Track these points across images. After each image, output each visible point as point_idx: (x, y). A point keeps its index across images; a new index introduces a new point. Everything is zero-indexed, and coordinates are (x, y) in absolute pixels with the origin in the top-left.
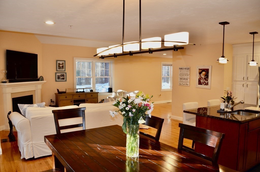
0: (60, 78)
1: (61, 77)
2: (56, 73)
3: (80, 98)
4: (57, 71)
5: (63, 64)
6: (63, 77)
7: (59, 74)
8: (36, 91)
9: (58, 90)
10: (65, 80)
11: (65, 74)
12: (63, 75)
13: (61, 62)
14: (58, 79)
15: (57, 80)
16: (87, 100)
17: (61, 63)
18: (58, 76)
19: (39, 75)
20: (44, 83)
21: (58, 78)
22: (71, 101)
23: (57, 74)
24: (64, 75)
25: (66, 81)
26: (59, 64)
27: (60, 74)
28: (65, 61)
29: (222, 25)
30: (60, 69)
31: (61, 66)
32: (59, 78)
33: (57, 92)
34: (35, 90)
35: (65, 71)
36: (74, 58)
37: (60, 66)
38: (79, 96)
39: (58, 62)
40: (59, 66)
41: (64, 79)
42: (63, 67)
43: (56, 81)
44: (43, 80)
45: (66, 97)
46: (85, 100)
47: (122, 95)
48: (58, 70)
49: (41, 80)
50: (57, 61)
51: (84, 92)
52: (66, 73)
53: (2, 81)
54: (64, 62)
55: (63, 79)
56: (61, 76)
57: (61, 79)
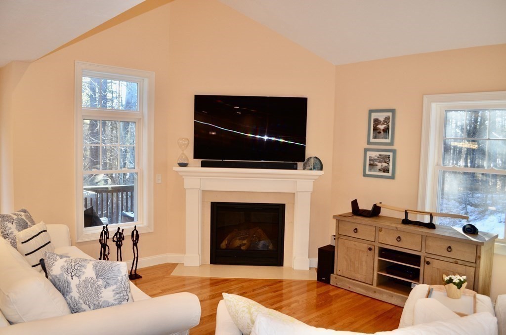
0: (376, 165)
1: (379, 164)
2: (366, 150)
4: (369, 143)
5: (387, 120)
6: (385, 165)
7: (374, 155)
10: (390, 174)
11: (391, 154)
12: (385, 159)
13: (381, 117)
14: (370, 170)
15: (368, 172)
16: (428, 263)
17: (382, 119)
18: (370, 160)
21: (370, 165)
22: (370, 249)
23: (369, 154)
24: (389, 157)
25: (393, 177)
26: (377, 121)
27: (377, 154)
28: (393, 111)
30: (379, 138)
31: (382, 127)
32: (372, 166)
34: (294, 193)
35: (392, 144)
36: (425, 97)
37: (379, 128)
38: (399, 239)
39: (374, 116)
40: (375, 129)
41: (386, 170)
42: (386, 130)
43: (365, 175)
44: (321, 170)
45: (355, 230)
46: (419, 257)
48: (372, 140)
49: (315, 169)
50: (371, 111)
51: (431, 226)
52: (394, 151)
54: (390, 114)
55: (384, 172)
56: (380, 162)
57: (380, 170)
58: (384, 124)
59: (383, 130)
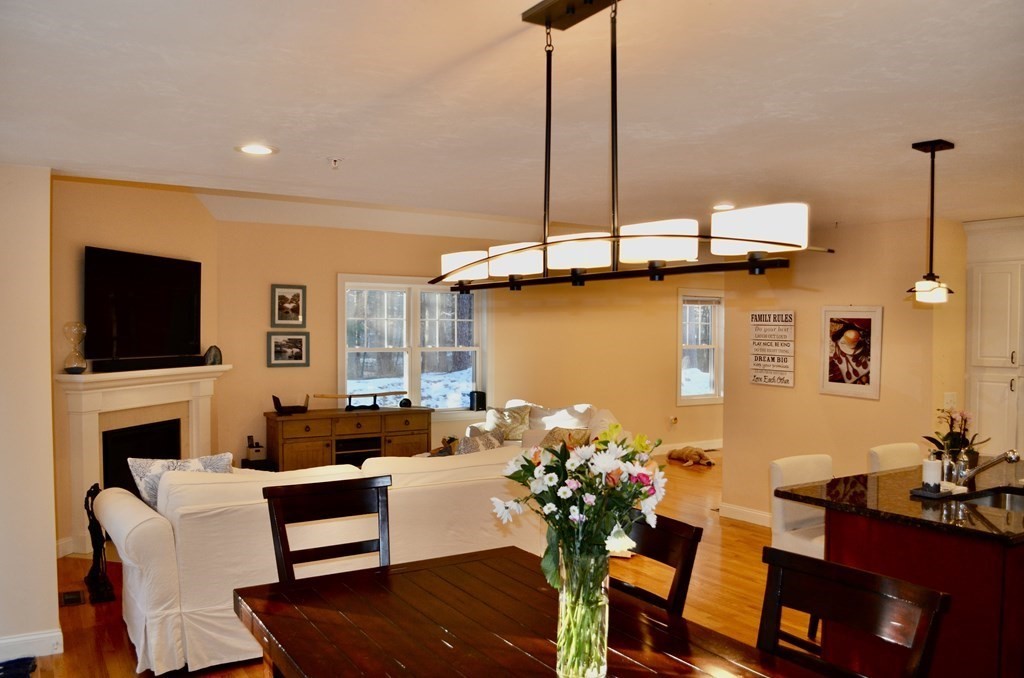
0: (285, 352)
1: (289, 351)
2: (269, 335)
3: (360, 431)
4: (273, 324)
5: (296, 298)
6: (296, 350)
7: (281, 339)
8: (193, 406)
9: (276, 400)
10: (303, 361)
11: (303, 338)
12: (297, 343)
13: (289, 293)
14: (276, 358)
15: (274, 361)
16: (390, 441)
17: (290, 297)
18: (276, 346)
19: (207, 340)
20: (225, 372)
21: (276, 352)
22: (328, 445)
23: (274, 339)
24: (300, 341)
25: (307, 364)
26: (283, 299)
27: (286, 338)
28: (303, 288)
29: (925, 151)
30: (286, 319)
31: (290, 306)
32: (279, 353)
33: (271, 408)
34: (188, 401)
35: (304, 325)
36: (339, 275)
37: (286, 307)
38: (359, 426)
39: (279, 292)
40: (281, 308)
41: (298, 356)
42: (296, 310)
43: (270, 365)
44: (221, 363)
45: (307, 429)
46: (379, 439)
47: (523, 419)
48: (277, 322)
49: (213, 363)
50: (274, 287)
51: (375, 407)
52: (307, 335)
53: (68, 366)
54: (300, 291)
55: (296, 359)
56: (290, 347)
57: (290, 358)
58: (291, 302)
59: (292, 310)
